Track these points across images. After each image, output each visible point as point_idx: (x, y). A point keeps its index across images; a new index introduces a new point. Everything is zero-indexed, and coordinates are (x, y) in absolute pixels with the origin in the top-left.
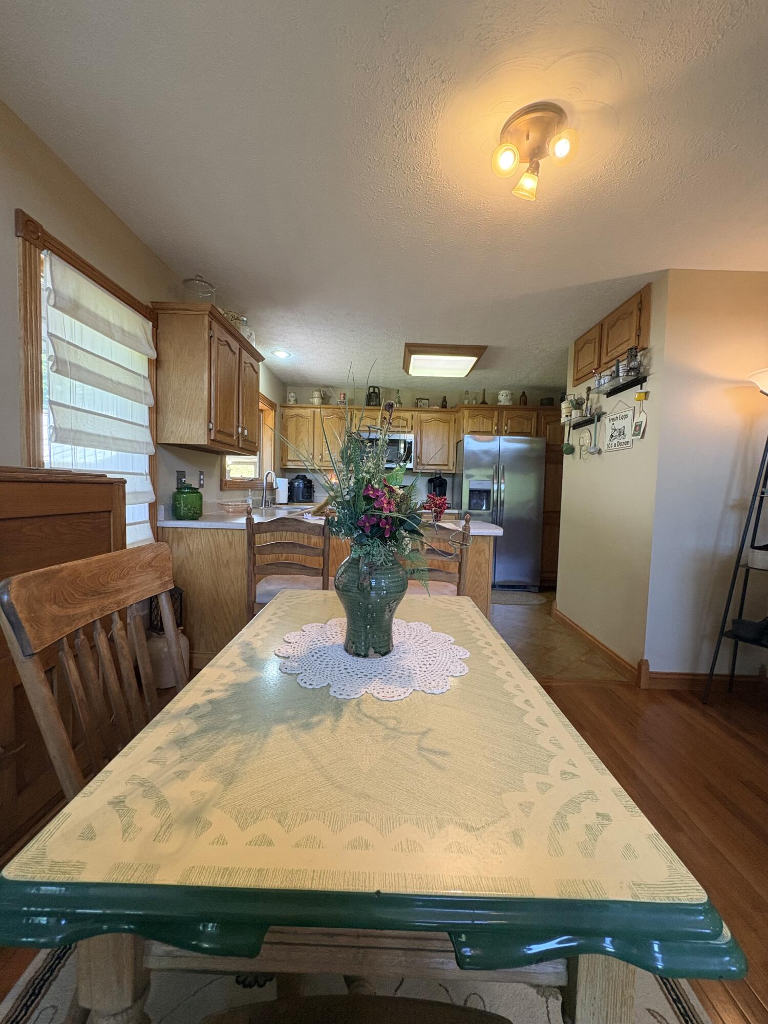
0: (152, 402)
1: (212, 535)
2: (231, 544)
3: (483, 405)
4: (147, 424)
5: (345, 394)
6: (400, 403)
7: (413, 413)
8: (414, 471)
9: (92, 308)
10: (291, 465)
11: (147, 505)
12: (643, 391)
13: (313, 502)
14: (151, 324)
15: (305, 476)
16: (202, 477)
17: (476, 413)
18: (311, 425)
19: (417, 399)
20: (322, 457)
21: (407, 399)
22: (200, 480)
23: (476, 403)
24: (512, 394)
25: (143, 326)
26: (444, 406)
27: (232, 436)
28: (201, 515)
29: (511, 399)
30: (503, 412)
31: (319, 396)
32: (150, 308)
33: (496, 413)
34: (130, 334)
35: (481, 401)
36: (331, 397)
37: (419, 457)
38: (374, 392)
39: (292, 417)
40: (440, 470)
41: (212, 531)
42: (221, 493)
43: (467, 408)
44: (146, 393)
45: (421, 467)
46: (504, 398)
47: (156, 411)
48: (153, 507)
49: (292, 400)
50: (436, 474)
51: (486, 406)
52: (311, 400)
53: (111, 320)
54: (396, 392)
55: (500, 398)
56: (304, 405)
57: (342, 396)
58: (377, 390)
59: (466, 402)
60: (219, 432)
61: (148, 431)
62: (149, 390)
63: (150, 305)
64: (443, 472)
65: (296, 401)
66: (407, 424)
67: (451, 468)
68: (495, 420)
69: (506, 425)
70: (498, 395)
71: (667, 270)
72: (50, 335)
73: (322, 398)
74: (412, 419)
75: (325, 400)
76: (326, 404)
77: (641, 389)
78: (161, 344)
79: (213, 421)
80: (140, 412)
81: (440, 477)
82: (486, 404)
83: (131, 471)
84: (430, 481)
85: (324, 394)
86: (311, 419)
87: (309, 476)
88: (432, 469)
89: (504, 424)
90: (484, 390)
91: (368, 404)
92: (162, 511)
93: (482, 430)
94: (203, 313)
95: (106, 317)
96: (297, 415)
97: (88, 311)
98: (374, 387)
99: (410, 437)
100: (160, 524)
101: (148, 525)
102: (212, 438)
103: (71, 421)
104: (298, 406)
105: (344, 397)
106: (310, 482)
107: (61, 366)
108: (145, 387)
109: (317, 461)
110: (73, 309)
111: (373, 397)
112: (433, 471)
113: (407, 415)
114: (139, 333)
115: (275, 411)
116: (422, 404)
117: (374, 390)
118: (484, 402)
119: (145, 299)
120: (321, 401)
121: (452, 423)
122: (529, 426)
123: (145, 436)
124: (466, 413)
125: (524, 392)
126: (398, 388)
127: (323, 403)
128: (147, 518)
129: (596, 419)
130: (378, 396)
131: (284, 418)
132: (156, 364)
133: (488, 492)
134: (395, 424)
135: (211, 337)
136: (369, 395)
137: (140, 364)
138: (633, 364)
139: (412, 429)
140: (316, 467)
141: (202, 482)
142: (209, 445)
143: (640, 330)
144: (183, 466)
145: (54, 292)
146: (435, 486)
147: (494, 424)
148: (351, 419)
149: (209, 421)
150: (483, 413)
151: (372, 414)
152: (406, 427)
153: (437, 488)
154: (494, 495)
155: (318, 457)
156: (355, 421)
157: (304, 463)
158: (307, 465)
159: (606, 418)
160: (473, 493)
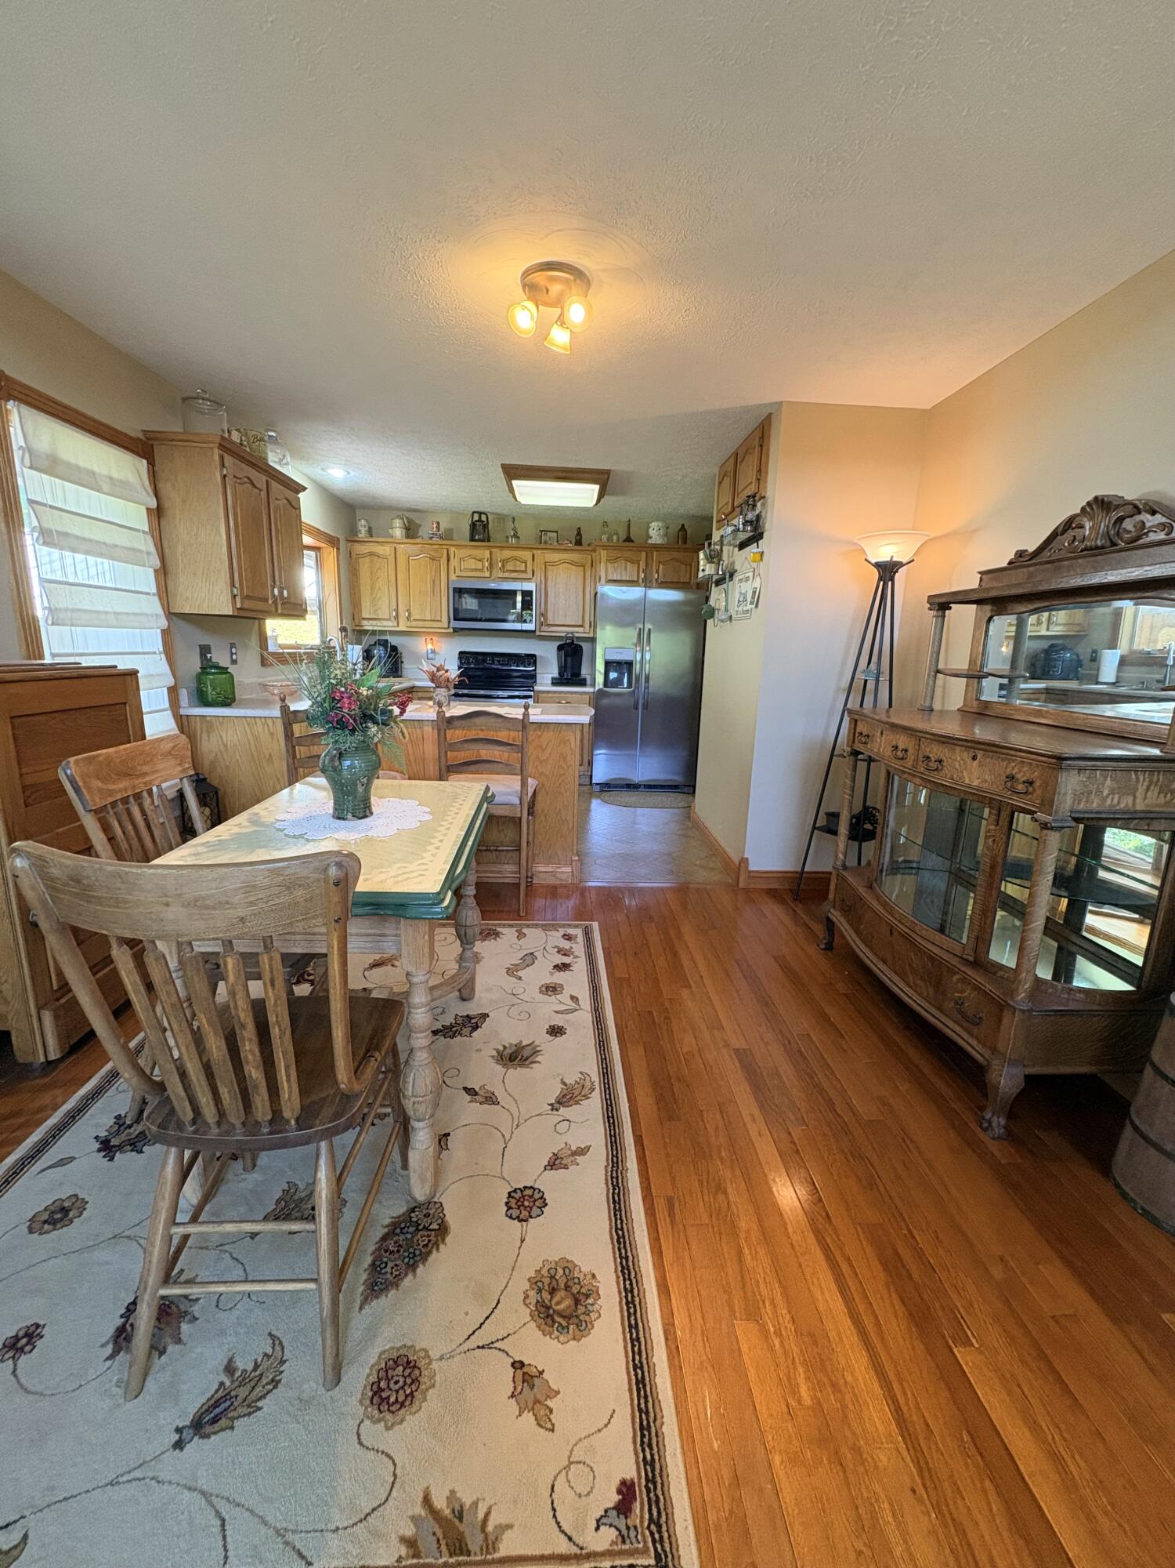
0: (157, 563)
1: (249, 725)
2: (272, 734)
3: (627, 544)
4: (154, 591)
5: (438, 523)
6: (516, 536)
7: (535, 552)
8: (537, 633)
9: (73, 460)
10: (368, 626)
11: (165, 689)
12: (759, 550)
13: (401, 677)
14: (145, 462)
15: (388, 641)
16: (234, 651)
17: (614, 554)
18: (392, 568)
19: (541, 531)
20: (409, 614)
21: (527, 530)
22: (232, 654)
23: (618, 540)
24: (667, 528)
25: (136, 467)
26: (579, 543)
27: (266, 600)
28: (234, 700)
29: (666, 535)
30: (652, 553)
31: (403, 526)
32: (141, 440)
33: (644, 554)
34: (121, 481)
35: (625, 537)
36: (420, 525)
37: (544, 615)
38: (480, 520)
39: (364, 556)
40: (572, 633)
41: (248, 719)
42: (264, 668)
43: (605, 547)
44: (148, 553)
45: (546, 629)
46: (656, 534)
47: (163, 573)
48: (173, 692)
49: (363, 532)
50: (567, 638)
51: (631, 544)
52: (390, 531)
53: (96, 469)
54: (511, 520)
55: (652, 532)
56: (380, 540)
57: (435, 526)
58: (484, 518)
59: (604, 538)
60: (248, 597)
61: (156, 600)
62: (152, 549)
63: (141, 437)
64: (576, 635)
65: (370, 532)
66: (526, 566)
67: (587, 631)
68: (642, 565)
69: (657, 572)
70: (649, 528)
71: (781, 403)
72: (31, 502)
73: (407, 529)
74: (533, 560)
75: (411, 531)
76: (413, 537)
77: (758, 547)
78: (161, 485)
79: (237, 585)
80: (145, 578)
81: (572, 643)
82: (632, 541)
83: (141, 650)
84: (560, 648)
85: (408, 522)
86: (391, 559)
87: (393, 640)
88: (562, 631)
89: (654, 571)
90: (629, 521)
91: (472, 539)
92: (184, 694)
93: (624, 578)
94: (212, 445)
95: (90, 467)
96: (372, 554)
97: (68, 465)
98: (480, 513)
99: (529, 586)
100: (183, 712)
101: (169, 713)
102: (238, 606)
103: (65, 599)
104: (371, 539)
105: (438, 528)
106: (394, 649)
107: (47, 537)
108: (147, 545)
109: (402, 621)
110: (50, 466)
111: (480, 529)
112: (564, 634)
113: (526, 555)
114: (132, 478)
115: (338, 549)
116: (548, 539)
117: (480, 517)
118: (628, 539)
119: (132, 426)
120: (404, 531)
121: (588, 567)
122: (688, 574)
123: (155, 607)
124: (604, 553)
125: (683, 525)
126: (514, 515)
127: (407, 536)
128: (167, 705)
129: (727, 577)
130: (485, 526)
131: (354, 557)
132: (158, 514)
133: (630, 664)
134: (509, 567)
135: (225, 476)
136: (473, 525)
137: (137, 516)
138: (750, 516)
139: (533, 575)
140: (402, 628)
141: (234, 657)
142: (236, 614)
143: (761, 472)
144: (206, 640)
145: (29, 450)
146: (565, 656)
147: (641, 571)
148: (448, 560)
149: (233, 585)
150: (627, 554)
151: (477, 553)
152: (525, 572)
153: (569, 659)
154: (637, 668)
155: (403, 614)
156: (454, 562)
157: (385, 623)
158: (389, 625)
159: (736, 578)
160: (608, 664)
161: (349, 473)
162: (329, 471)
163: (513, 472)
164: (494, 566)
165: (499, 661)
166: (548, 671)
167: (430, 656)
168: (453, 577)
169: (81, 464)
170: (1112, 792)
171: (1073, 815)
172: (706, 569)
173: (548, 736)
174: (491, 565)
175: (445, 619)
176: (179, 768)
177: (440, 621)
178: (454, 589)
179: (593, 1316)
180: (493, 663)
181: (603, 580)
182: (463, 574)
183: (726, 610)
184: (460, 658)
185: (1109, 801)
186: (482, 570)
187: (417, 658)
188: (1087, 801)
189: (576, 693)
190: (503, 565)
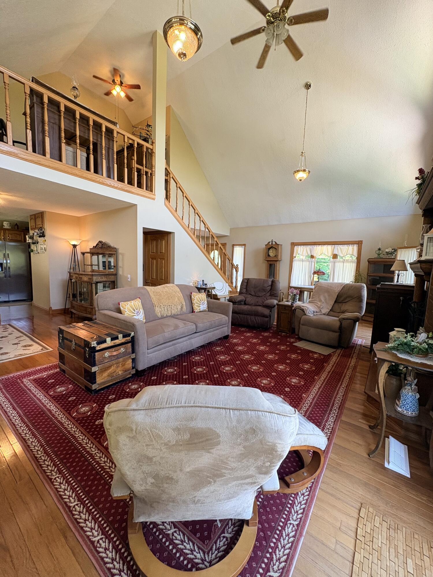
24: (11, 224)
29: (10, 226)
30: (6, 231)
33: (2, 231)
46: (6, 225)
55: (4, 225)
69: (9, 236)
70: (3, 223)
71: (45, 211)
77: (44, 238)
122: (20, 238)
125: (16, 224)
129: (36, 243)
133: (1, 264)
138: (41, 231)
143: (43, 222)
154: (4, 265)
159: (39, 244)
170: (100, 279)
171: (96, 282)
172: (29, 240)
183: (37, 250)
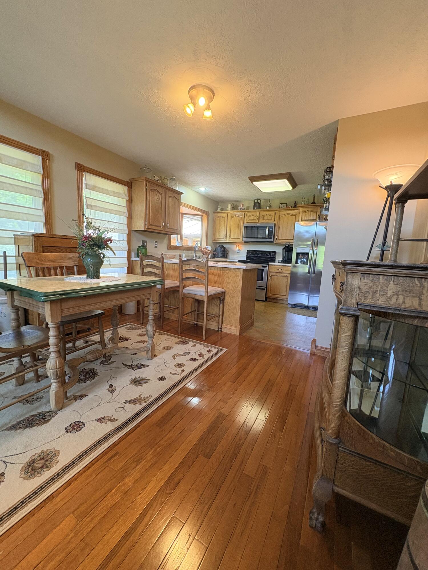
0: (128, 215)
4: (126, 223)
5: (243, 204)
6: (270, 206)
7: (276, 211)
8: (275, 243)
9: (101, 187)
10: (217, 241)
11: (126, 251)
14: (127, 187)
15: (223, 246)
16: (156, 243)
17: (306, 209)
18: (226, 221)
19: (280, 204)
20: (230, 236)
21: (275, 204)
22: (155, 244)
23: (309, 203)
25: (123, 189)
27: (160, 227)
31: (231, 206)
33: (319, 208)
34: (117, 192)
35: (312, 201)
36: (237, 206)
37: (277, 235)
38: (257, 202)
39: (218, 217)
40: (289, 242)
42: (168, 250)
43: (302, 207)
44: (125, 212)
45: (278, 241)
47: (130, 218)
49: (219, 209)
52: (227, 208)
53: (109, 189)
54: (269, 201)
56: (224, 211)
58: (259, 201)
59: (303, 203)
60: (151, 225)
61: (126, 226)
63: (129, 181)
64: (291, 243)
65: (222, 209)
66: (272, 217)
68: (318, 213)
71: (338, 121)
72: (86, 197)
73: (233, 207)
74: (275, 215)
75: (235, 208)
76: (234, 210)
78: (131, 194)
79: (147, 221)
80: (124, 220)
81: (288, 247)
84: (284, 249)
85: (234, 205)
86: (226, 218)
87: (225, 246)
90: (314, 195)
91: (254, 209)
92: (132, 254)
93: (310, 219)
94: (144, 180)
95: (107, 189)
96: (220, 216)
97: (99, 188)
98: (258, 199)
99: (273, 225)
100: (132, 259)
101: (126, 259)
102: (147, 228)
104: (221, 212)
106: (225, 248)
107: (89, 206)
108: (126, 210)
109: (228, 238)
110: (93, 188)
111: (257, 205)
112: (285, 243)
113: (273, 213)
114: (121, 192)
115: (209, 215)
116: (282, 206)
117: (258, 201)
118: (314, 203)
119: (126, 179)
120: (231, 208)
121: (297, 216)
123: (126, 228)
124: (302, 209)
127: (232, 210)
130: (259, 204)
131: (214, 218)
132: (130, 202)
133: (308, 254)
134: (266, 218)
135: (146, 189)
136: (255, 204)
137: (123, 202)
138: (327, 177)
139: (275, 221)
140: (227, 241)
141: (156, 245)
142: (146, 230)
144: (145, 239)
145: (86, 184)
146: (286, 251)
147: (318, 215)
148: (244, 217)
149: (145, 221)
150: (311, 209)
151: (254, 213)
152: (271, 219)
153: (286, 253)
154: (310, 256)
155: (228, 236)
156: (246, 217)
157: (222, 240)
158: (223, 240)
160: (298, 254)
161: (206, 189)
162: (200, 189)
163: (253, 179)
164: (260, 217)
165: (261, 254)
166: (279, 257)
167: (238, 251)
168: (245, 223)
169: (104, 187)
170: (396, 293)
171: (360, 307)
173: (231, 273)
174: (259, 217)
175: (241, 238)
176: (73, 263)
177: (240, 239)
178: (245, 227)
179: (39, 475)
180: (259, 254)
181: (300, 220)
182: (248, 221)
184: (247, 252)
185: (394, 300)
186: (255, 220)
187: (234, 252)
188: (373, 298)
189: (286, 266)
190: (263, 218)
